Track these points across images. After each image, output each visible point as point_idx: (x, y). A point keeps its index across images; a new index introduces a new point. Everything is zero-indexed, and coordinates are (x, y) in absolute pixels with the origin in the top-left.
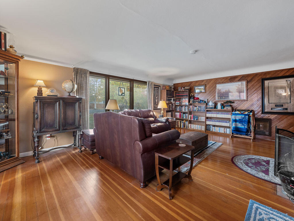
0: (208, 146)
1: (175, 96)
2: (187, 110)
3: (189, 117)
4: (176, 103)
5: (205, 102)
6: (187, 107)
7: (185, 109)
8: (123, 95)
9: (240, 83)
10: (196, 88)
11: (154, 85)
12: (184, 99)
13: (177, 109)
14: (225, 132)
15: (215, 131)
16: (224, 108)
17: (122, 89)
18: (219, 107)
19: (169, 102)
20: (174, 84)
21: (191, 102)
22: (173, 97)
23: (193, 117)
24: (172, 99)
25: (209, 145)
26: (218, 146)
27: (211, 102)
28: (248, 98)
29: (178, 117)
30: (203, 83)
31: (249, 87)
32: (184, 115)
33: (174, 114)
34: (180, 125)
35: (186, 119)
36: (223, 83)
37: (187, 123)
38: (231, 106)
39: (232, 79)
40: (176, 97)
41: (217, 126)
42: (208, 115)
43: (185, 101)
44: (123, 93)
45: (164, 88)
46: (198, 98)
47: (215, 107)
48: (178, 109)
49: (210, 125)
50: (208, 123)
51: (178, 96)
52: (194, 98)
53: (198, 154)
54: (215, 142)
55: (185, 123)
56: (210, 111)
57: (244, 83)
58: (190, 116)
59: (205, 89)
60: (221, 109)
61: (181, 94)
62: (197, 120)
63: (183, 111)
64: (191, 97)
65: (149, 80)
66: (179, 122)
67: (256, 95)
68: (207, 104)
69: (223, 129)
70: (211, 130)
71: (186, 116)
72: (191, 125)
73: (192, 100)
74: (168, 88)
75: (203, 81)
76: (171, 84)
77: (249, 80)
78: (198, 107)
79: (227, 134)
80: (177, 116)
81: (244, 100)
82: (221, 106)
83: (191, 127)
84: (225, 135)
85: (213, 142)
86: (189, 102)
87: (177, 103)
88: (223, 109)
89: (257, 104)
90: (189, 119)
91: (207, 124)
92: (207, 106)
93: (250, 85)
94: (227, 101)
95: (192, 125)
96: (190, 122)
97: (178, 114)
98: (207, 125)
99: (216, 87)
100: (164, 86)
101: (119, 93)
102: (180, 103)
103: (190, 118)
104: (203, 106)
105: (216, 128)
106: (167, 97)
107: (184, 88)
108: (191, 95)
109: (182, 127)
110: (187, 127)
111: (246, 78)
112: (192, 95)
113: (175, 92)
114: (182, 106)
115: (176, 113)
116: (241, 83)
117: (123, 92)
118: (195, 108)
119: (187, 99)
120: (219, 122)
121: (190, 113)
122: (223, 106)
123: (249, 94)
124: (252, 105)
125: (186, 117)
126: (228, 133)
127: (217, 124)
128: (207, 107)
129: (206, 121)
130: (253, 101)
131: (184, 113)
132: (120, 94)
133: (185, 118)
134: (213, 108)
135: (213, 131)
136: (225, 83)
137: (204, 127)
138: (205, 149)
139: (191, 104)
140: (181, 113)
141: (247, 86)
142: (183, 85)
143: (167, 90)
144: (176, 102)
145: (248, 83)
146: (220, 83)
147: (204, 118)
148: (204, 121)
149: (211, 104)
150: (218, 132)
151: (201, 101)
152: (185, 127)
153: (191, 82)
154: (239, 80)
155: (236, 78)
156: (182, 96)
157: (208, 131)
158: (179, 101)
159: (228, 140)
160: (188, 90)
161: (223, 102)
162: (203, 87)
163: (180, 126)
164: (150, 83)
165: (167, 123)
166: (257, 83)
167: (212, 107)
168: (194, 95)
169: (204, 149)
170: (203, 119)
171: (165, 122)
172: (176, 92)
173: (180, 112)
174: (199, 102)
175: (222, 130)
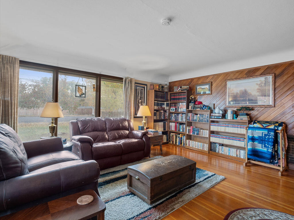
0: (196, 182)
1: (169, 98)
2: (184, 120)
3: (187, 130)
4: (170, 109)
5: (210, 108)
6: (184, 116)
7: (182, 118)
8: (84, 96)
9: (262, 79)
10: (198, 87)
11: (135, 83)
12: (181, 104)
13: (171, 117)
14: (237, 155)
15: (223, 153)
16: (236, 118)
17: (81, 87)
18: (229, 116)
19: (159, 108)
20: (170, 83)
21: (190, 107)
22: (167, 100)
23: (192, 130)
24: (165, 103)
26: (214, 182)
27: (217, 107)
28: (277, 102)
29: (173, 129)
30: (208, 80)
31: (277, 85)
32: (181, 126)
33: (167, 125)
34: (176, 141)
35: (183, 133)
36: (236, 79)
37: (184, 138)
38: (247, 115)
39: (251, 73)
40: (170, 101)
41: (227, 146)
42: (214, 128)
43: (182, 107)
44: (84, 94)
45: (152, 87)
46: (200, 103)
47: (224, 116)
48: (173, 119)
49: (216, 143)
50: (213, 139)
51: (174, 99)
52: (195, 102)
53: (167, 199)
54: (214, 174)
55: (181, 138)
56: (217, 122)
57: (270, 78)
58: (188, 128)
59: (211, 89)
60: (233, 119)
61: (177, 97)
62: (198, 134)
63: (180, 120)
64: (190, 101)
65: (127, 76)
66: (175, 136)
67: (289, 97)
68: (212, 112)
69: (234, 150)
70: (217, 151)
71: (183, 128)
72: (189, 142)
73: (191, 105)
74: (158, 87)
75: (207, 77)
76: (165, 82)
77: (278, 72)
78: (198, 115)
79: (240, 158)
80: (172, 127)
81: (270, 106)
82: (232, 115)
83: (189, 145)
84: (236, 160)
85: (210, 174)
86: (188, 107)
87: (173, 110)
88: (235, 120)
89: (291, 113)
90: (187, 133)
91: (211, 141)
92: (212, 114)
93: (279, 82)
94: (242, 108)
95: (191, 141)
96: (189, 137)
97: (173, 125)
98: (211, 144)
99: (226, 85)
100: (152, 85)
101: (76, 93)
102: (176, 109)
103: (189, 132)
104: (207, 114)
105: (224, 148)
106: (155, 100)
107: (181, 87)
108: (191, 98)
109: (178, 144)
110: (184, 144)
111: (274, 70)
112: (193, 98)
113: (169, 93)
114: (178, 114)
115: (170, 123)
116: (266, 78)
117: (84, 92)
118: (195, 117)
119: (185, 104)
120: (229, 139)
121: (190, 124)
122: (236, 114)
123: (277, 96)
124: (283, 114)
125: (183, 130)
126: (242, 157)
127: (226, 142)
128: (212, 116)
129: (210, 136)
130: (284, 107)
131: (181, 124)
132: (78, 95)
133: (181, 130)
134: (221, 118)
135: (220, 152)
136: (239, 79)
137: (208, 146)
138: (187, 188)
139: (191, 112)
140: (178, 123)
141: (275, 83)
142: (180, 83)
143: (157, 90)
144: (170, 107)
145: (275, 78)
146: (232, 79)
147: (208, 131)
148: (207, 136)
149: (218, 112)
150: (228, 154)
151: (204, 107)
152: (181, 144)
153: (192, 80)
154: (262, 74)
155: (257, 71)
156: (179, 99)
157: (213, 152)
158: (175, 106)
159: (242, 169)
160: (186, 91)
161: (235, 109)
162: (207, 87)
163: (176, 142)
164: (127, 81)
165: (144, 139)
166: (291, 78)
167: (219, 116)
168: (195, 98)
169: (185, 189)
170: (206, 133)
171: (141, 138)
172: (171, 94)
173: (176, 122)
174: (201, 108)
175: (233, 153)
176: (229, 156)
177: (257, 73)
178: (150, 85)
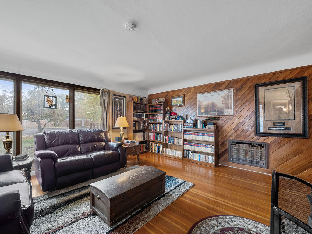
0: (165, 193)
1: (148, 110)
2: (161, 130)
3: (164, 139)
4: (149, 120)
5: (183, 119)
6: (161, 126)
7: (159, 128)
9: (226, 92)
10: (173, 100)
11: (113, 95)
12: (158, 115)
13: (150, 127)
14: (206, 161)
15: (194, 159)
16: (205, 127)
18: (199, 125)
19: (138, 119)
20: (149, 96)
21: (166, 118)
22: (146, 112)
23: (168, 139)
24: (144, 114)
25: (167, 191)
26: (183, 191)
27: (189, 118)
28: (238, 113)
29: (152, 138)
30: (181, 93)
31: (238, 97)
32: (159, 136)
33: (147, 134)
34: (155, 149)
35: (161, 142)
36: (205, 92)
37: (162, 146)
38: (214, 124)
39: (216, 87)
40: (149, 112)
41: (198, 152)
42: (187, 137)
43: (160, 117)
45: (131, 99)
46: (176, 114)
47: (195, 125)
48: (152, 129)
49: (188, 150)
50: (186, 147)
51: (152, 111)
52: (171, 113)
53: (132, 216)
54: (184, 181)
55: (159, 147)
56: (190, 131)
57: (232, 91)
58: (164, 138)
59: (184, 102)
60: (202, 128)
61: (155, 109)
62: (173, 142)
63: (158, 130)
64: (167, 113)
65: (104, 87)
66: (153, 145)
67: (247, 108)
68: (185, 122)
69: (204, 156)
70: (189, 158)
71: (161, 137)
72: (166, 150)
73: (167, 116)
74: (136, 99)
75: (181, 90)
76: (144, 95)
77: (238, 86)
78: (173, 125)
79: (208, 163)
80: (151, 137)
81: (232, 116)
82: (201, 124)
83: (166, 153)
84: (205, 165)
85: (181, 181)
86: (164, 118)
87: (151, 120)
88: (204, 129)
89: (249, 121)
90: (164, 142)
91: (184, 148)
92: (185, 124)
93: (239, 94)
94: (210, 118)
95: (167, 149)
96: (166, 146)
97: (151, 134)
98: (184, 151)
99: (196, 98)
100: (131, 97)
101: (44, 104)
102: (154, 120)
103: (165, 141)
104: (180, 124)
105: (195, 154)
106: (134, 112)
107: (158, 100)
108: (167, 109)
109: (156, 152)
110: (161, 152)
111: (235, 84)
112: (169, 109)
113: (148, 105)
114: (157, 124)
115: (149, 133)
116: (229, 91)
118: (171, 127)
119: (162, 115)
120: (199, 146)
121: (166, 133)
122: (205, 123)
123: (238, 107)
124: (243, 123)
125: (161, 139)
126: (210, 162)
127: (197, 149)
128: (185, 126)
129: (183, 144)
130: (243, 117)
131: (159, 133)
133: (159, 139)
134: (192, 127)
135: (192, 158)
136: (207, 92)
137: (182, 153)
138: (156, 201)
139: (167, 122)
140: (156, 133)
141: (236, 95)
142: (157, 96)
143: (135, 102)
144: (149, 118)
145: (236, 91)
146: (201, 92)
147: (181, 140)
148: (181, 144)
149: (189, 122)
150: (198, 160)
151: (178, 117)
152: (159, 152)
153: (168, 93)
154: (226, 88)
155: (222, 85)
156: (157, 110)
157: (186, 159)
158: (153, 117)
160: (162, 103)
161: (204, 119)
162: (181, 99)
163: (155, 151)
164: (104, 92)
165: (119, 150)
166: (248, 91)
167: (191, 126)
168: (171, 110)
169: (153, 202)
170: (180, 142)
171: (116, 149)
172: (149, 106)
173: (154, 131)
174: (176, 119)
175: (202, 158)
176: (199, 162)
177: (222, 87)
178: (129, 97)
